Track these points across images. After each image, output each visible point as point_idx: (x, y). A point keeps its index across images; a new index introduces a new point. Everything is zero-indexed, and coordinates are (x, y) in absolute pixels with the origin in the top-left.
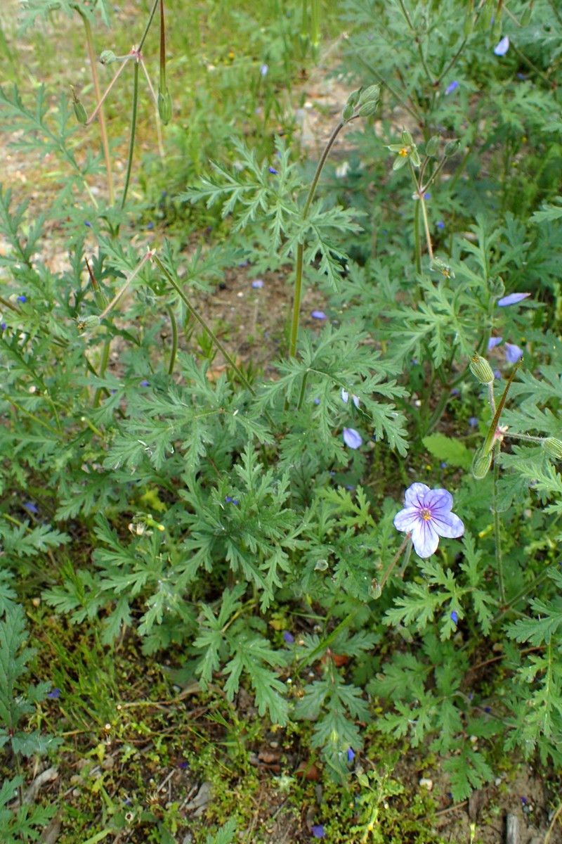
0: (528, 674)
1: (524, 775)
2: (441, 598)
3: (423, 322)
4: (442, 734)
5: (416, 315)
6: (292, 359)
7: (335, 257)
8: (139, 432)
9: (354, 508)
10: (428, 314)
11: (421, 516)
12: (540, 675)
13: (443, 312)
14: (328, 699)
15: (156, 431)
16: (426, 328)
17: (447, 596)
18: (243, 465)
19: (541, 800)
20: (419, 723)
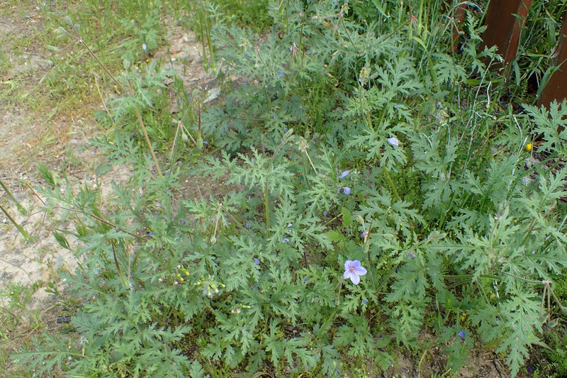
0: (397, 313)
1: (401, 359)
2: (358, 297)
3: (316, 194)
4: (370, 350)
5: (312, 192)
6: (276, 226)
7: (289, 188)
8: (235, 273)
9: (311, 274)
10: (317, 191)
11: (351, 271)
12: (401, 311)
13: (322, 188)
14: (322, 354)
15: (239, 271)
16: (318, 196)
17: (360, 295)
18: (271, 272)
19: (411, 366)
20: (361, 348)
